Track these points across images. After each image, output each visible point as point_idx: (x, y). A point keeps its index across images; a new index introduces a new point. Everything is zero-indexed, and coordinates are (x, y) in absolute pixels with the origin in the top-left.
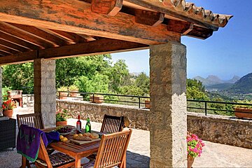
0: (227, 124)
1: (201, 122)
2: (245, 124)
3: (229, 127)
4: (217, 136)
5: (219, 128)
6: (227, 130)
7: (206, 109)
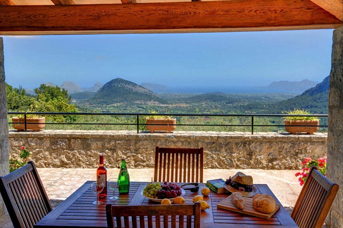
0: (285, 142)
1: (249, 144)
2: (306, 141)
3: (286, 146)
4: (271, 161)
5: (274, 149)
6: (284, 151)
7: (252, 126)
